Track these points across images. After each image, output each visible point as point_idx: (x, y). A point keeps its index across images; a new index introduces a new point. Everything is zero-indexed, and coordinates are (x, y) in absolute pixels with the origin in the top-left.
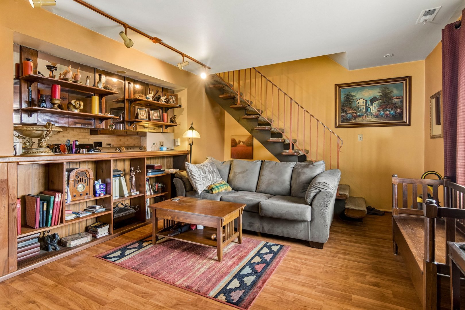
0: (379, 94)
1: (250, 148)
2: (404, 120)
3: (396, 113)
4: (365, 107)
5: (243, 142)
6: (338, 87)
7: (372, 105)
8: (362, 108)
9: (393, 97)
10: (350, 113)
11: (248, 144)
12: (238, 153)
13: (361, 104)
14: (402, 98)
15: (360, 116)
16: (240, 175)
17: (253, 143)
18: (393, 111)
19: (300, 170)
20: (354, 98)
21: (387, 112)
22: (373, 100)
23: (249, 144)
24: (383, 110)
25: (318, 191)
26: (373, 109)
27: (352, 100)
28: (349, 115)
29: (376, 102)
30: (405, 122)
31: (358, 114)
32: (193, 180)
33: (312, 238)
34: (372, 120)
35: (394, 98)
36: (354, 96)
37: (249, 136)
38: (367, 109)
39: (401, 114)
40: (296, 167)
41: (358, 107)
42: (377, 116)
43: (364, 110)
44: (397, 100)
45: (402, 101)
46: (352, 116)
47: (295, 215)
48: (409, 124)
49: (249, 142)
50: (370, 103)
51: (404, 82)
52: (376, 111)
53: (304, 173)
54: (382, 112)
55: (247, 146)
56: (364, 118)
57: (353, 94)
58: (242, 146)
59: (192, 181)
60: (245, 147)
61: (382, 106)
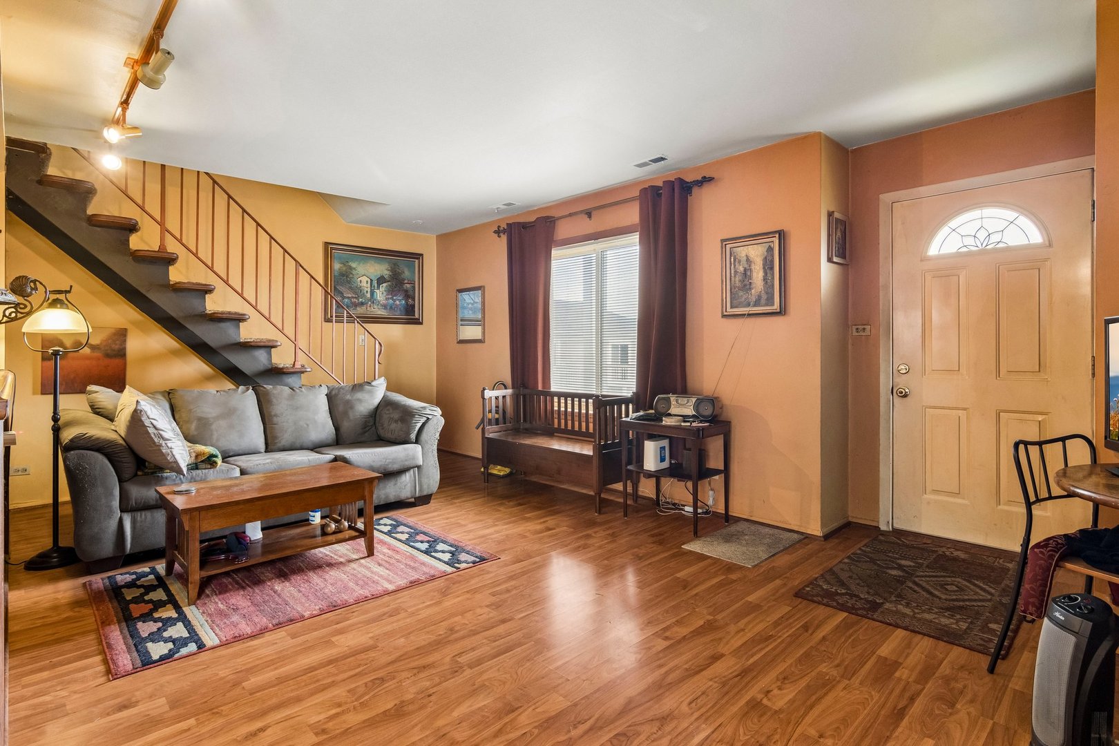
0: (387, 272)
1: (117, 361)
2: (417, 316)
3: (407, 304)
4: (369, 291)
5: (93, 348)
6: (329, 249)
7: (378, 288)
8: (365, 292)
9: (404, 280)
10: (348, 298)
11: (109, 351)
12: (72, 376)
13: (364, 284)
14: (414, 284)
15: (362, 304)
16: (223, 423)
17: (125, 349)
18: (404, 302)
19: (348, 397)
20: (354, 272)
21: (398, 302)
22: (381, 280)
23: (114, 350)
24: (392, 298)
25: (425, 419)
26: (380, 294)
27: (351, 276)
28: (346, 300)
29: (384, 285)
30: (416, 319)
31: (361, 300)
32: (164, 445)
33: (420, 490)
34: (379, 312)
35: (406, 281)
36: (354, 269)
37: (113, 331)
38: (372, 293)
39: (413, 306)
40: (334, 393)
41: (360, 288)
42: (385, 307)
43: (369, 295)
44: (408, 286)
45: (414, 287)
46: (352, 303)
47: (406, 460)
48: (421, 323)
49: (116, 347)
50: (376, 285)
51: (417, 261)
52: (384, 298)
53: (360, 400)
54: (391, 301)
55: (108, 356)
56: (369, 308)
57: (354, 265)
58: (86, 358)
59: (161, 445)
60: (99, 359)
61: (392, 291)
